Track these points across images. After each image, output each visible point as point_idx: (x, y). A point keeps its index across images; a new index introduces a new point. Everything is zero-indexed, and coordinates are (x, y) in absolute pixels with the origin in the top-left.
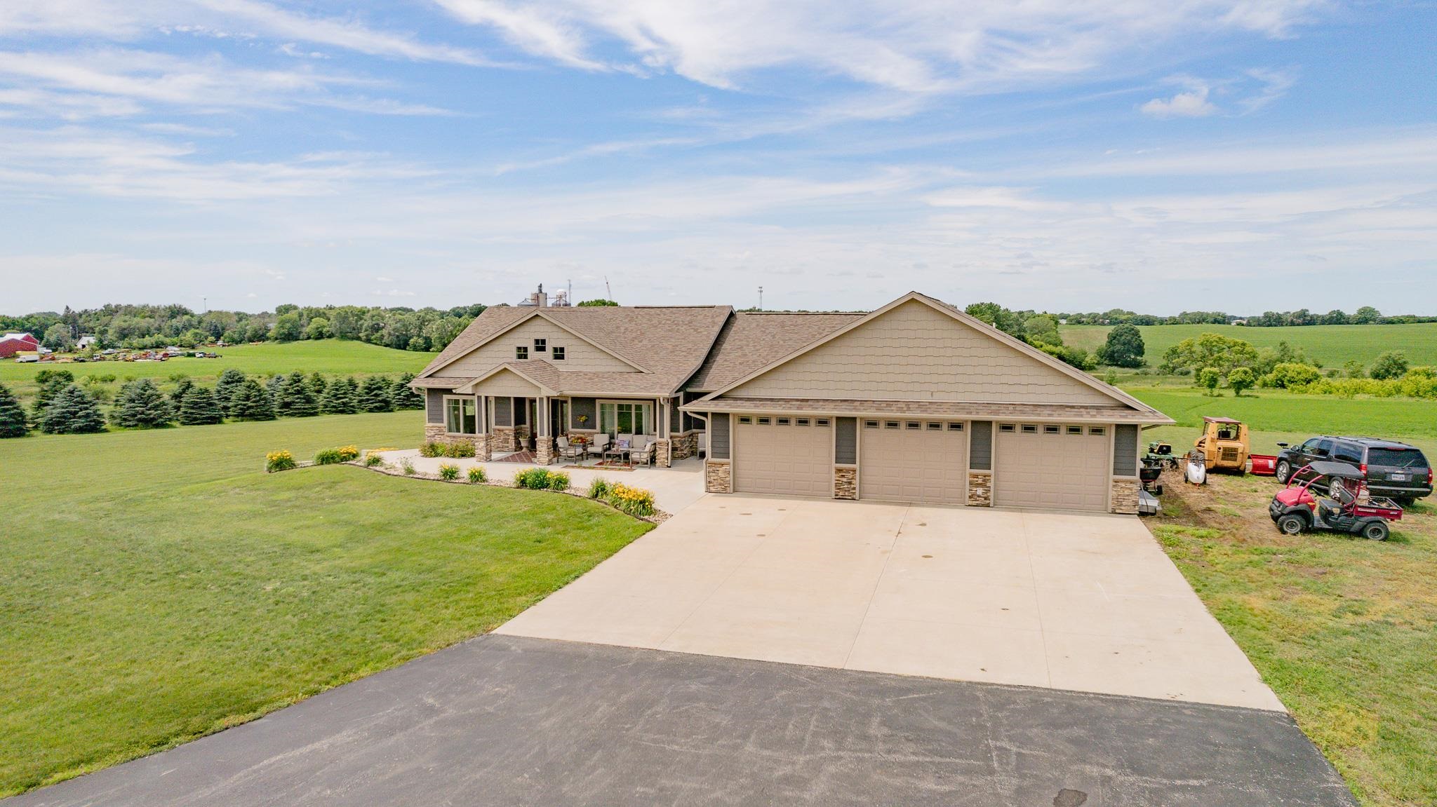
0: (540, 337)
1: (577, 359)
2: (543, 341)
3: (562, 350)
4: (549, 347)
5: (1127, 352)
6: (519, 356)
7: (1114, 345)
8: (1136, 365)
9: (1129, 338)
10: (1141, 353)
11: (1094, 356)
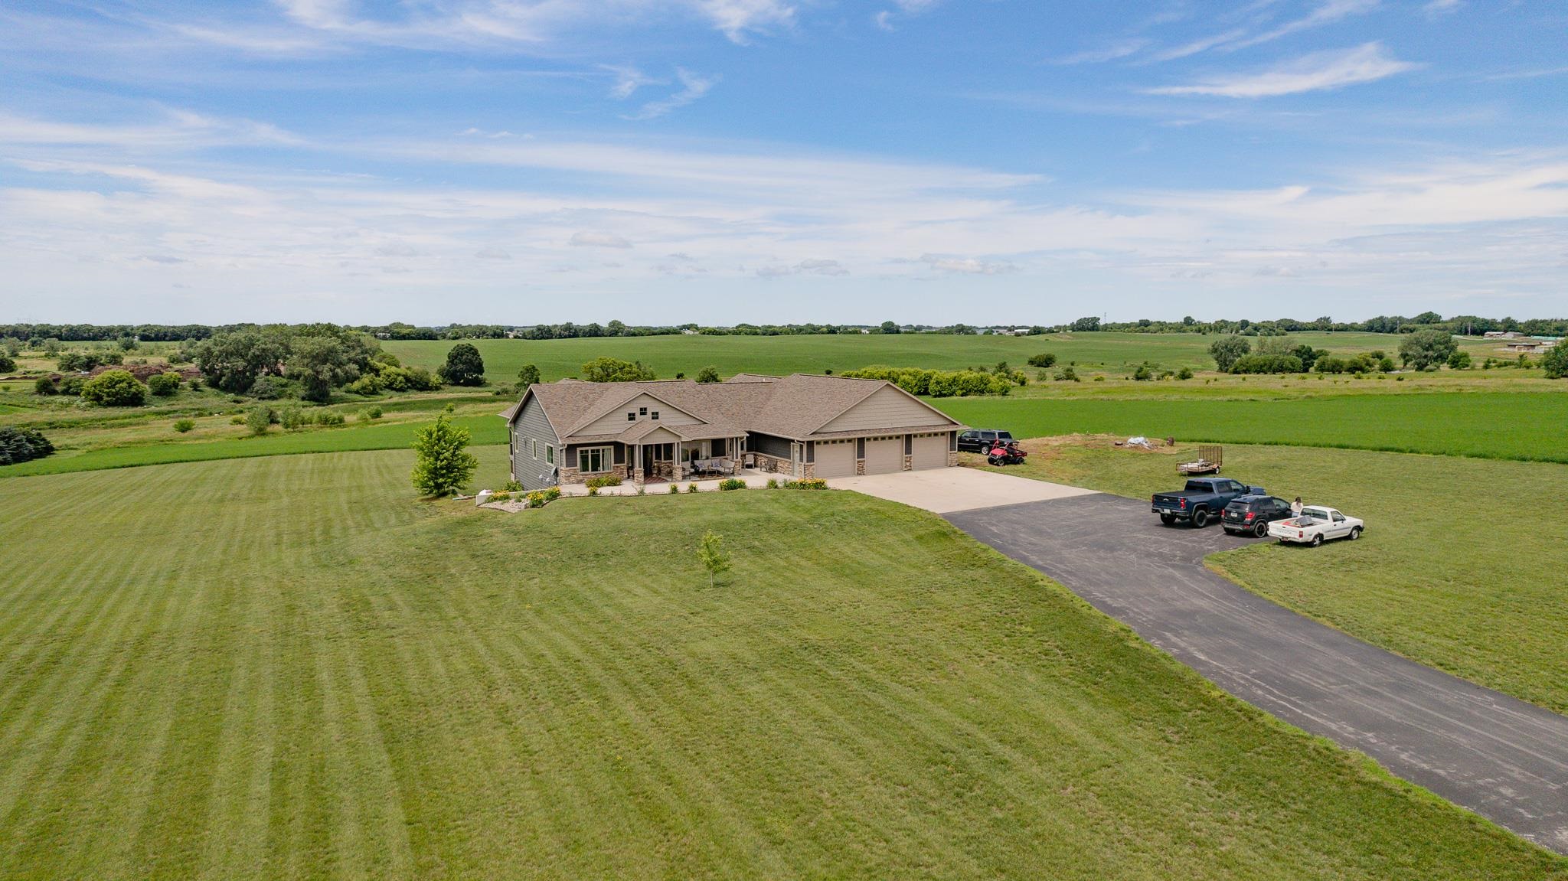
0: (643, 406)
1: (666, 418)
2: (645, 409)
3: (657, 413)
4: (649, 413)
5: (468, 371)
6: (630, 419)
7: (456, 365)
8: (478, 383)
9: (469, 357)
10: (481, 371)
11: (437, 376)
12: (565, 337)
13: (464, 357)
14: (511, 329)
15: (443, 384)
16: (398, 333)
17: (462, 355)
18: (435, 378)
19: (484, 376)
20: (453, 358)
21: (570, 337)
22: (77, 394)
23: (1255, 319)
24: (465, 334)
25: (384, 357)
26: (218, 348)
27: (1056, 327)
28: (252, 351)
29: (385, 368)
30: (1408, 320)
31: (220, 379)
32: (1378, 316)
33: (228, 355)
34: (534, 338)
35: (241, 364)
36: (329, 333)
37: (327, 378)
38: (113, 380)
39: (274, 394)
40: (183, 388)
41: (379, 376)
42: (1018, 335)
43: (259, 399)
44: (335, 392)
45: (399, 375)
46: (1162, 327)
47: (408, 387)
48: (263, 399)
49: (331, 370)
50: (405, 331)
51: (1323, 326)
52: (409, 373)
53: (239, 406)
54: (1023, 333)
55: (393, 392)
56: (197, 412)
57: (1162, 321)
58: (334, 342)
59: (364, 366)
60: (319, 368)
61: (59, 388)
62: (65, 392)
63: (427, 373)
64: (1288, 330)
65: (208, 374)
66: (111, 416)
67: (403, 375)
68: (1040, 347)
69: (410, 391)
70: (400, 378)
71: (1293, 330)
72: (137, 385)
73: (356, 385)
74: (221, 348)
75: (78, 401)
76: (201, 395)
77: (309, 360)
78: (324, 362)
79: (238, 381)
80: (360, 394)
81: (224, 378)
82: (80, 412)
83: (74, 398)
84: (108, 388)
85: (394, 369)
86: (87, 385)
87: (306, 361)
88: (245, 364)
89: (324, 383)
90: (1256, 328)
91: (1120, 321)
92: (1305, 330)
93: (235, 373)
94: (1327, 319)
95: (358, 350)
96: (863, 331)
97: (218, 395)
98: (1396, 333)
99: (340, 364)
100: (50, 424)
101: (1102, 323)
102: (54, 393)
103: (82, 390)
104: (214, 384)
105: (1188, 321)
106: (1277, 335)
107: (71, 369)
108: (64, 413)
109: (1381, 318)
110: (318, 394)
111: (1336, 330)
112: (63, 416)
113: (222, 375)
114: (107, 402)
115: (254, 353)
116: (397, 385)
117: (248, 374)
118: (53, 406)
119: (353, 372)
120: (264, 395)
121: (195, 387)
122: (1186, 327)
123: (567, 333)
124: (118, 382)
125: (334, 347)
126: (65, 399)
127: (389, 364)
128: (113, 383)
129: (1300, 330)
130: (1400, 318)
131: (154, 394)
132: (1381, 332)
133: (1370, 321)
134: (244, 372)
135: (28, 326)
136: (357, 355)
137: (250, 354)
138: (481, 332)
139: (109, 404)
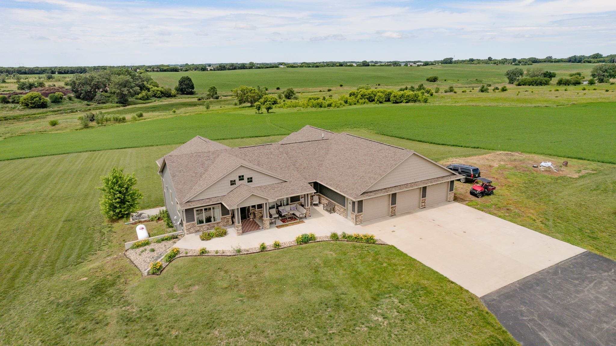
1: (258, 181)
2: (243, 176)
3: (251, 178)
4: (245, 178)
5: (188, 88)
6: (232, 184)
7: (182, 85)
8: (192, 93)
9: (188, 82)
10: (193, 88)
11: (174, 91)
12: (231, 69)
13: (186, 82)
14: (210, 65)
15: (177, 94)
16: (163, 69)
17: (184, 81)
18: (173, 92)
19: (195, 90)
20: (182, 82)
21: (233, 69)
22: (18, 103)
23: (518, 58)
24: (190, 69)
25: (152, 83)
26: (78, 81)
27: (435, 62)
28: (93, 83)
29: (152, 88)
30: (587, 57)
31: (81, 95)
32: (573, 55)
33: (83, 84)
34: (218, 70)
35: (88, 88)
36: (127, 73)
37: (127, 93)
38: (32, 97)
39: (104, 101)
40: (65, 99)
41: (150, 91)
42: (418, 66)
43: (98, 103)
44: (130, 99)
45: (158, 91)
46: (479, 61)
47: (163, 96)
48: (100, 103)
49: (128, 90)
50: (165, 68)
51: (549, 60)
52: (162, 89)
53: (89, 107)
54: (421, 65)
55: (156, 98)
56: (70, 110)
57: (479, 59)
58: (128, 78)
59: (142, 87)
60: (122, 89)
61: (10, 100)
62: (13, 102)
63: (170, 90)
64: (533, 62)
65: (75, 93)
66: (32, 113)
67: (160, 91)
68: (430, 72)
69: (163, 98)
70: (159, 92)
71: (535, 62)
72: (43, 98)
73: (140, 96)
74: (79, 81)
75: (19, 106)
76: (73, 102)
77: (118, 86)
78: (125, 86)
79: (88, 96)
80: (142, 99)
81: (82, 95)
82: (19, 111)
83: (17, 105)
84: (31, 100)
85: (156, 88)
86: (21, 99)
87: (117, 86)
88: (90, 88)
89: (125, 95)
90: (520, 62)
91: (461, 59)
92: (540, 62)
93: (87, 92)
94: (551, 57)
95: (140, 80)
96: (354, 64)
97: (80, 102)
98: (582, 63)
99: (132, 87)
100: (5, 118)
101: (454, 60)
102: (8, 102)
103: (20, 101)
104: (78, 97)
105: (490, 59)
106: (529, 64)
107: (23, 89)
108: (11, 112)
109: (575, 56)
110: (123, 101)
111: (554, 62)
112: (11, 114)
113: (81, 93)
114: (31, 106)
115: (94, 83)
116: (157, 95)
117: (92, 92)
118: (7, 109)
119: (138, 90)
120: (100, 102)
121: (70, 99)
122: (489, 62)
123: (231, 68)
124: (35, 98)
125: (128, 80)
126: (13, 105)
127: (154, 86)
128: (32, 98)
129: (538, 62)
130: (583, 56)
131: (52, 102)
132: (574, 62)
133: (570, 58)
134: (91, 92)
135: (13, 68)
136: (139, 83)
137: (92, 83)
138: (196, 68)
139: (32, 108)
